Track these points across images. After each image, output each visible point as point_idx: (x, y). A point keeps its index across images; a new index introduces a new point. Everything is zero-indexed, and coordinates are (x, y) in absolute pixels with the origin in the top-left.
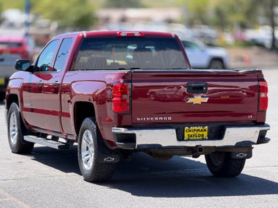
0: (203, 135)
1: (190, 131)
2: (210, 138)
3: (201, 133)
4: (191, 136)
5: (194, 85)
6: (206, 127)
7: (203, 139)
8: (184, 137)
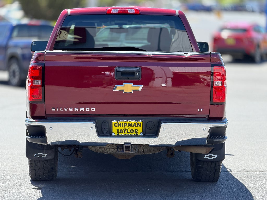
0: (136, 131)
1: (119, 125)
2: (146, 134)
3: (134, 128)
4: (121, 131)
5: (123, 70)
6: (141, 122)
7: (137, 136)
8: (111, 132)
